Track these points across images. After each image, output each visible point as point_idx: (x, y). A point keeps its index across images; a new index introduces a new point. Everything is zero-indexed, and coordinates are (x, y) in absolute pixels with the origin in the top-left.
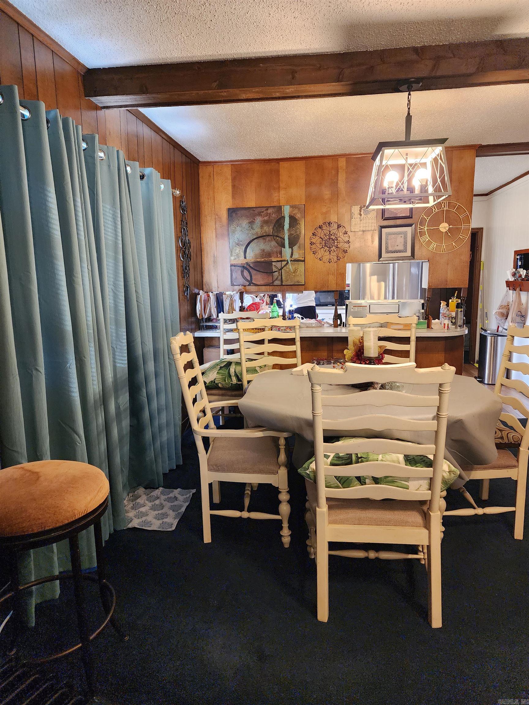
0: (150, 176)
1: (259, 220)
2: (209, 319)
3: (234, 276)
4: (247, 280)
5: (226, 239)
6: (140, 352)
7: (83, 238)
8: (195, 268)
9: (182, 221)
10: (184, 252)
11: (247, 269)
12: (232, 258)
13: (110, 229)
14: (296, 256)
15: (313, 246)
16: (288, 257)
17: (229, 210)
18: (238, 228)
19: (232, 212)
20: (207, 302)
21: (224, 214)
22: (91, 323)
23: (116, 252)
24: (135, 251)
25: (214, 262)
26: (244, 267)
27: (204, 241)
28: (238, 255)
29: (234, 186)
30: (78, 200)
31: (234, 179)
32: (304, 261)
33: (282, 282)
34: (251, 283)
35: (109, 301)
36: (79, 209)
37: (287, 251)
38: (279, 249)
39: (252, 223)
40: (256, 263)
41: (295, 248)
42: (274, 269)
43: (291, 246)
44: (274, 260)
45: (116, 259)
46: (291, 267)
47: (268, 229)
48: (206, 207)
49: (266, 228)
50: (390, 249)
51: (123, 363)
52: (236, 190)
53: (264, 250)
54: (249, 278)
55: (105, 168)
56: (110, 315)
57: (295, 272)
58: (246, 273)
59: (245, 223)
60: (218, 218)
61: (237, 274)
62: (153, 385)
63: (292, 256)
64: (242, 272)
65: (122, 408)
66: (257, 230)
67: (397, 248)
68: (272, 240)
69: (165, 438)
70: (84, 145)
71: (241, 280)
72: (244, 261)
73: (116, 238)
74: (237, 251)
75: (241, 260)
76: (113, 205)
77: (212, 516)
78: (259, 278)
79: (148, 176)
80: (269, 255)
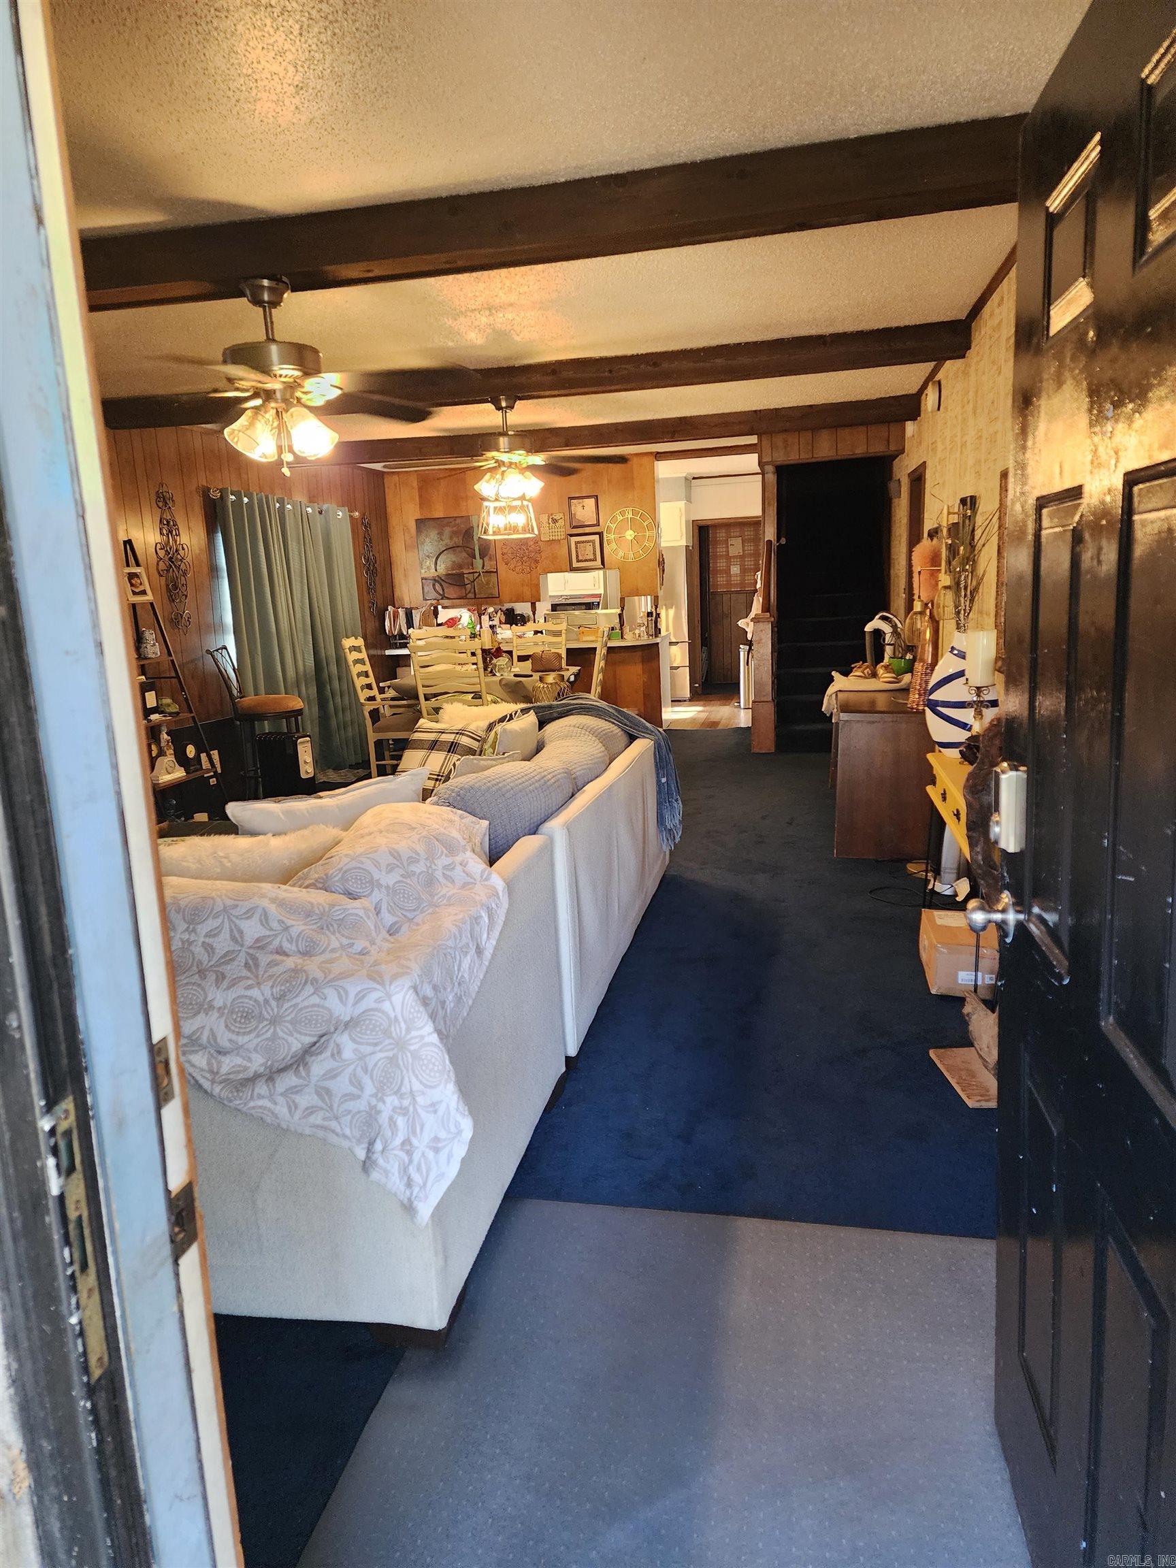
0: (327, 511)
1: (447, 531)
2: (402, 636)
3: (426, 590)
4: (440, 595)
5: (416, 551)
6: (323, 655)
7: (279, 571)
8: (383, 584)
9: (365, 537)
10: (369, 569)
11: (438, 582)
12: (423, 571)
13: (297, 558)
14: (487, 568)
15: (506, 557)
16: (479, 569)
17: (417, 520)
18: (428, 540)
19: (420, 523)
20: (396, 616)
21: (413, 525)
22: (287, 629)
23: (302, 578)
24: (317, 580)
25: (405, 575)
26: (437, 580)
27: (393, 553)
28: (428, 568)
29: (420, 496)
30: (276, 546)
31: (420, 489)
32: (497, 572)
33: (475, 595)
34: (443, 597)
35: (299, 615)
36: (277, 552)
37: (478, 562)
38: (470, 560)
39: (441, 534)
40: (448, 575)
41: (486, 559)
42: (467, 581)
43: (482, 557)
44: (465, 571)
45: (302, 582)
46: (483, 579)
47: (458, 540)
48: (394, 518)
49: (455, 539)
50: (580, 558)
51: (311, 662)
52: (424, 502)
53: (454, 562)
54: (441, 593)
55: (292, 516)
56: (300, 625)
57: (488, 583)
58: (438, 587)
59: (433, 534)
60: (406, 529)
61: (428, 588)
62: (336, 684)
63: (483, 568)
64: (434, 585)
65: (311, 698)
66: (447, 541)
67: (588, 558)
68: (461, 552)
69: (350, 734)
70: (278, 505)
71: (433, 595)
72: (436, 574)
73: (301, 567)
74: (428, 563)
75: (432, 573)
76: (299, 543)
77: (377, 765)
78: (451, 591)
79: (325, 512)
80: (460, 566)
